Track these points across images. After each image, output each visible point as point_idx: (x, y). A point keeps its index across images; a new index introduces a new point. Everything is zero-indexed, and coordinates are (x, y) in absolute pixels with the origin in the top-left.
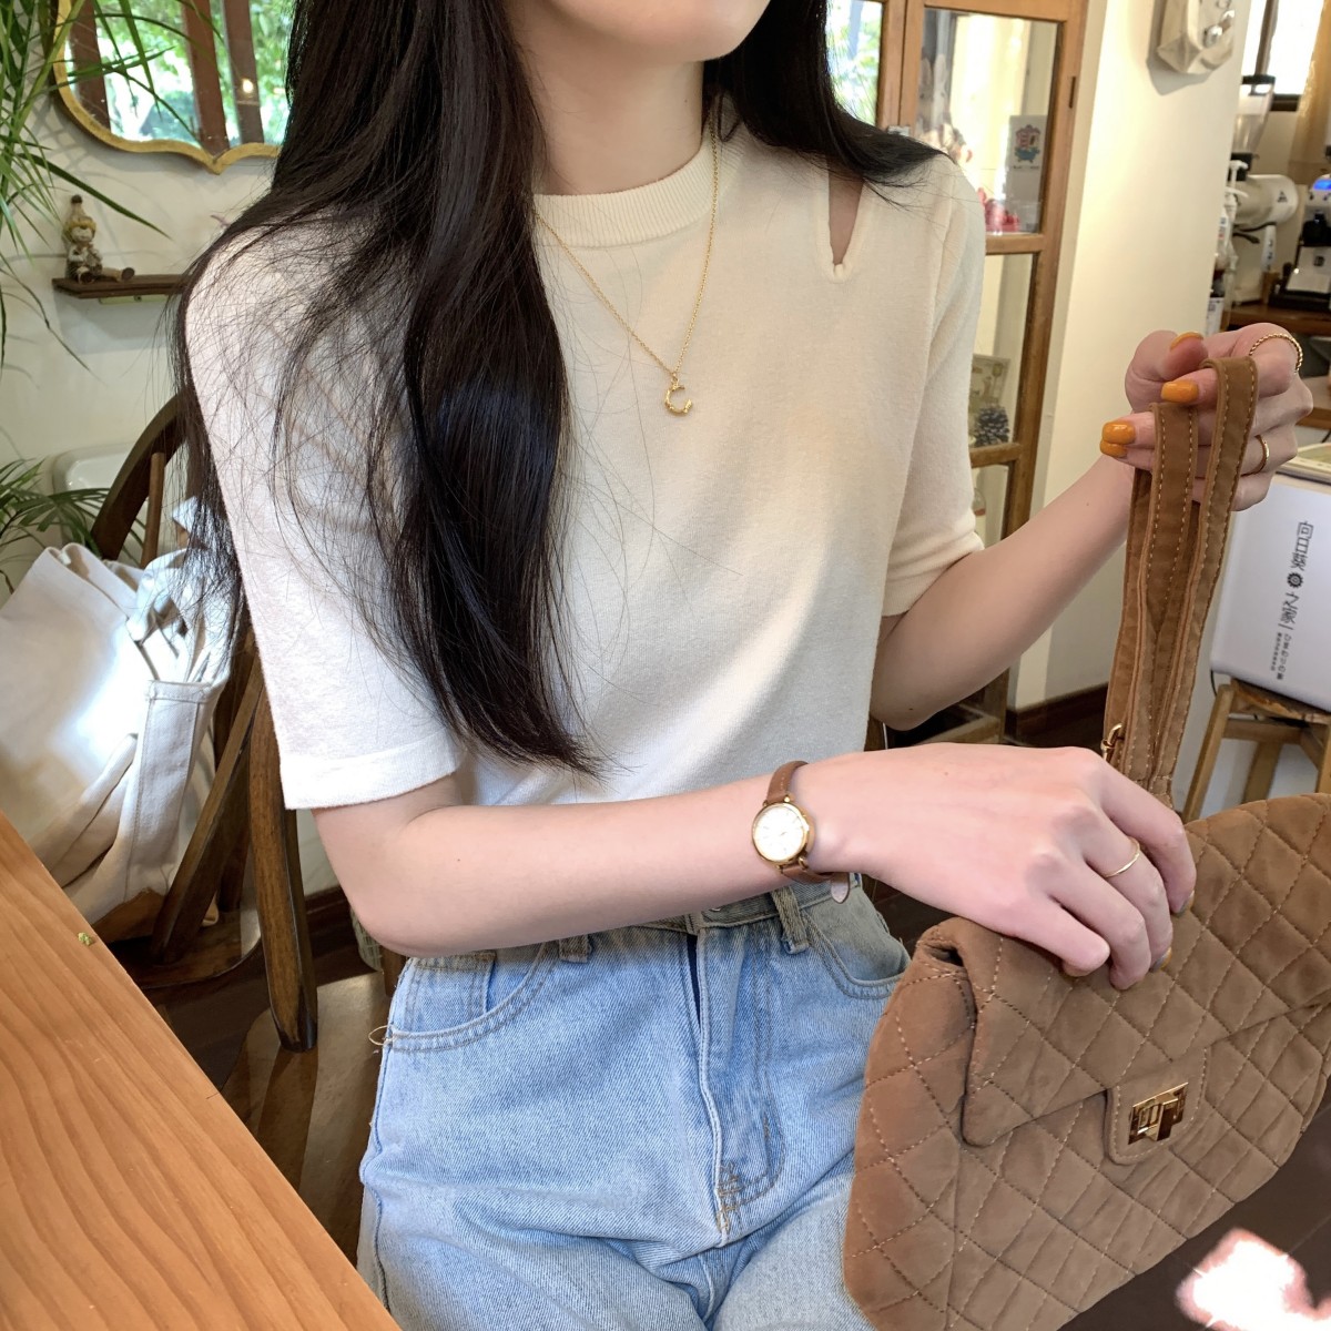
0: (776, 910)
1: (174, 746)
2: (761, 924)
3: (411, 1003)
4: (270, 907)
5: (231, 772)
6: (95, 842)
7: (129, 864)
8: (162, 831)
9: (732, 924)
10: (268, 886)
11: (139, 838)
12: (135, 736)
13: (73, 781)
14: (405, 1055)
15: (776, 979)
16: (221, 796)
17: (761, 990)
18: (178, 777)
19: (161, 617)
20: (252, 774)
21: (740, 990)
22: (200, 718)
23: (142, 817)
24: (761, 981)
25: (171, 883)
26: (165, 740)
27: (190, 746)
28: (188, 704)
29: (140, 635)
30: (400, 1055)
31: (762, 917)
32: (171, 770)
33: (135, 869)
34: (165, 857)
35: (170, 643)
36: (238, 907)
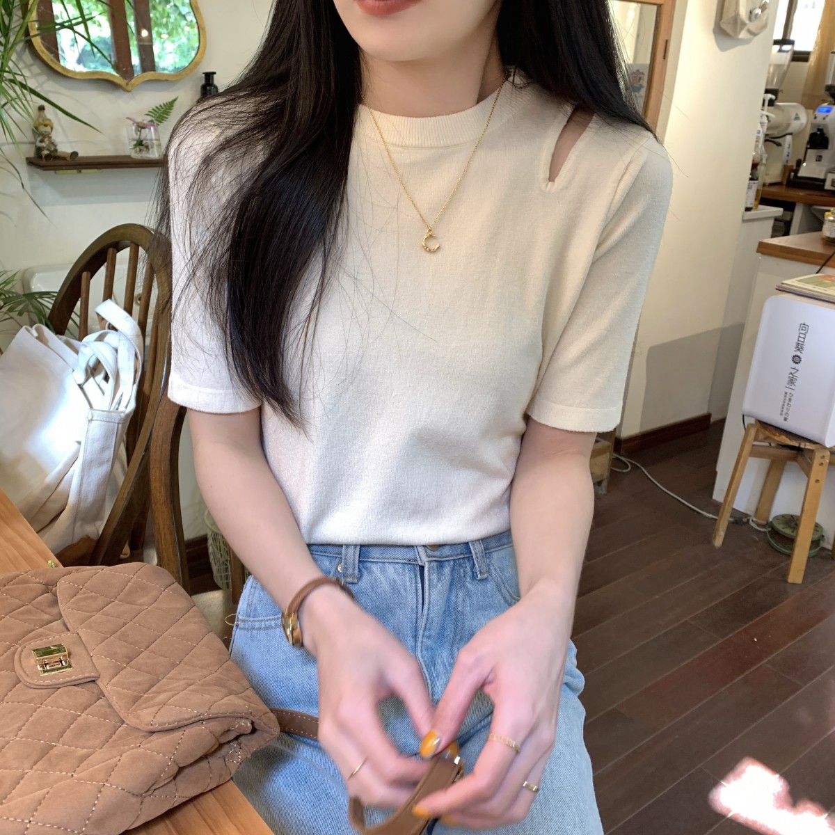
0: (471, 553)
1: (103, 450)
2: (461, 561)
3: (250, 600)
4: (164, 546)
5: (138, 466)
6: (54, 507)
7: (75, 521)
8: (95, 501)
9: (444, 559)
10: (163, 534)
11: (81, 505)
12: (79, 443)
13: (40, 470)
14: (246, 632)
15: (468, 594)
16: (132, 480)
17: (460, 599)
18: (106, 468)
19: (94, 370)
20: (151, 467)
21: (448, 599)
22: (119, 432)
23: (83, 492)
24: (461, 594)
25: (100, 532)
26: (97, 446)
27: (113, 449)
28: (112, 424)
29: (81, 381)
30: (242, 631)
31: (462, 557)
32: (101, 464)
33: (78, 524)
34: (97, 517)
35: (99, 386)
36: (142, 547)
